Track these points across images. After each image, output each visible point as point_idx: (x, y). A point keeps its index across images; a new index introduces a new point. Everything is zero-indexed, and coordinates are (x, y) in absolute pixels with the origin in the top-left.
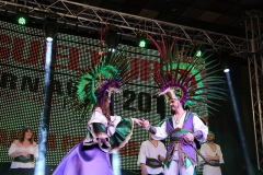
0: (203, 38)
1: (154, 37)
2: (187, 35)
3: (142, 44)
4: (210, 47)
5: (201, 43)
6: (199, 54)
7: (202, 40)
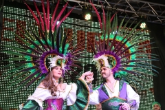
0: (147, 10)
1: (100, 10)
2: (131, 7)
3: (88, 17)
4: (155, 18)
5: (146, 15)
6: (143, 25)
7: (146, 12)
